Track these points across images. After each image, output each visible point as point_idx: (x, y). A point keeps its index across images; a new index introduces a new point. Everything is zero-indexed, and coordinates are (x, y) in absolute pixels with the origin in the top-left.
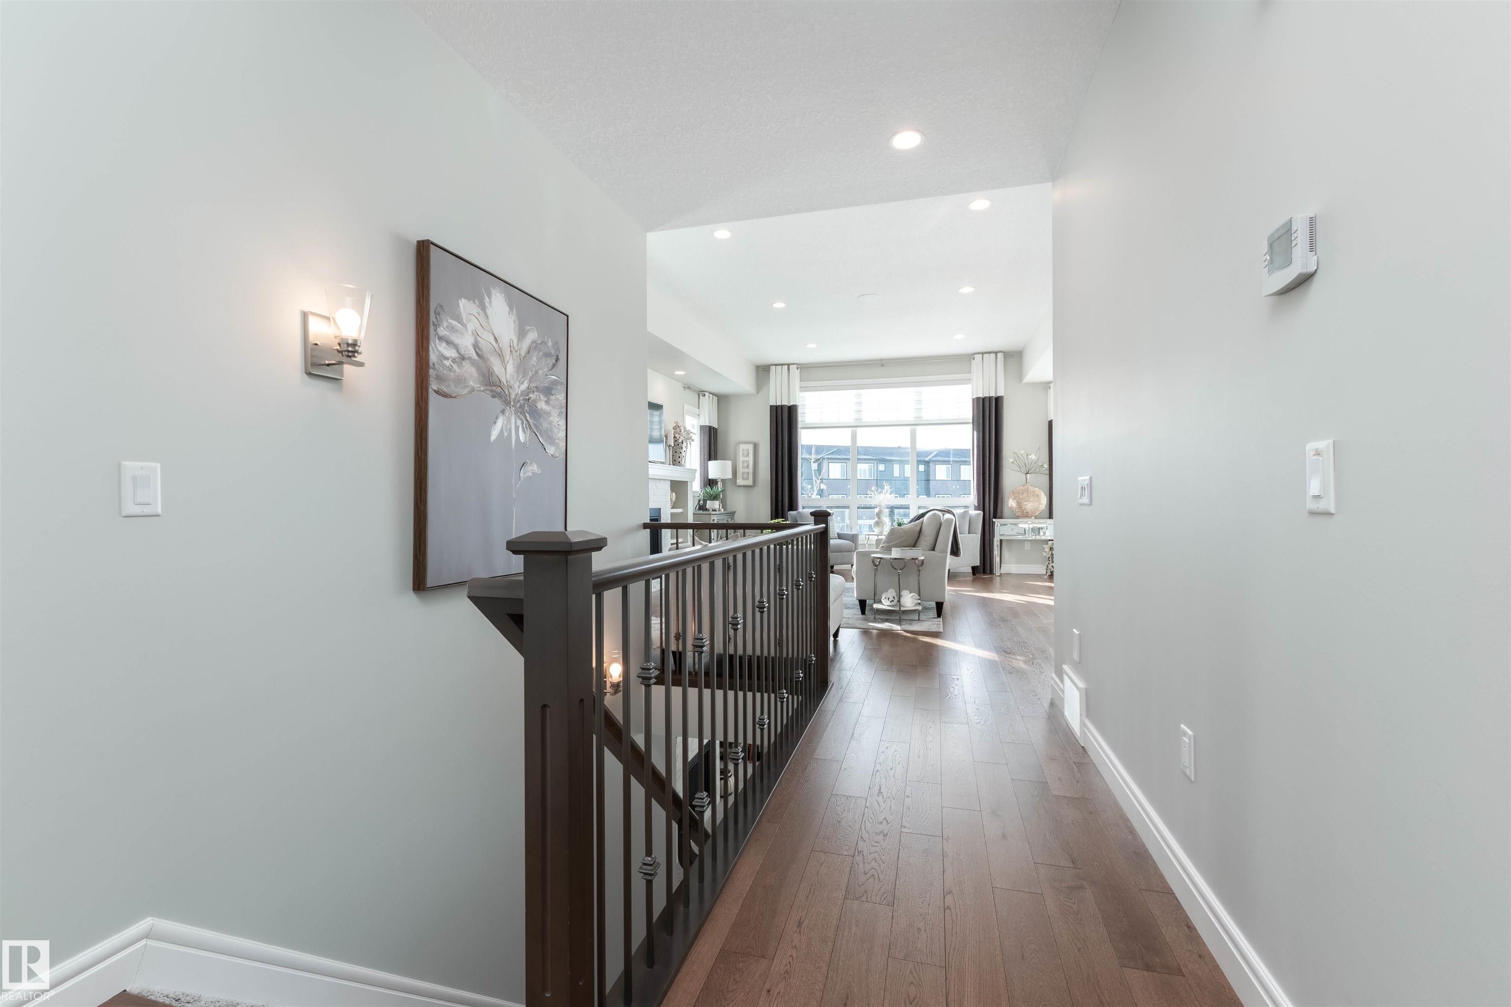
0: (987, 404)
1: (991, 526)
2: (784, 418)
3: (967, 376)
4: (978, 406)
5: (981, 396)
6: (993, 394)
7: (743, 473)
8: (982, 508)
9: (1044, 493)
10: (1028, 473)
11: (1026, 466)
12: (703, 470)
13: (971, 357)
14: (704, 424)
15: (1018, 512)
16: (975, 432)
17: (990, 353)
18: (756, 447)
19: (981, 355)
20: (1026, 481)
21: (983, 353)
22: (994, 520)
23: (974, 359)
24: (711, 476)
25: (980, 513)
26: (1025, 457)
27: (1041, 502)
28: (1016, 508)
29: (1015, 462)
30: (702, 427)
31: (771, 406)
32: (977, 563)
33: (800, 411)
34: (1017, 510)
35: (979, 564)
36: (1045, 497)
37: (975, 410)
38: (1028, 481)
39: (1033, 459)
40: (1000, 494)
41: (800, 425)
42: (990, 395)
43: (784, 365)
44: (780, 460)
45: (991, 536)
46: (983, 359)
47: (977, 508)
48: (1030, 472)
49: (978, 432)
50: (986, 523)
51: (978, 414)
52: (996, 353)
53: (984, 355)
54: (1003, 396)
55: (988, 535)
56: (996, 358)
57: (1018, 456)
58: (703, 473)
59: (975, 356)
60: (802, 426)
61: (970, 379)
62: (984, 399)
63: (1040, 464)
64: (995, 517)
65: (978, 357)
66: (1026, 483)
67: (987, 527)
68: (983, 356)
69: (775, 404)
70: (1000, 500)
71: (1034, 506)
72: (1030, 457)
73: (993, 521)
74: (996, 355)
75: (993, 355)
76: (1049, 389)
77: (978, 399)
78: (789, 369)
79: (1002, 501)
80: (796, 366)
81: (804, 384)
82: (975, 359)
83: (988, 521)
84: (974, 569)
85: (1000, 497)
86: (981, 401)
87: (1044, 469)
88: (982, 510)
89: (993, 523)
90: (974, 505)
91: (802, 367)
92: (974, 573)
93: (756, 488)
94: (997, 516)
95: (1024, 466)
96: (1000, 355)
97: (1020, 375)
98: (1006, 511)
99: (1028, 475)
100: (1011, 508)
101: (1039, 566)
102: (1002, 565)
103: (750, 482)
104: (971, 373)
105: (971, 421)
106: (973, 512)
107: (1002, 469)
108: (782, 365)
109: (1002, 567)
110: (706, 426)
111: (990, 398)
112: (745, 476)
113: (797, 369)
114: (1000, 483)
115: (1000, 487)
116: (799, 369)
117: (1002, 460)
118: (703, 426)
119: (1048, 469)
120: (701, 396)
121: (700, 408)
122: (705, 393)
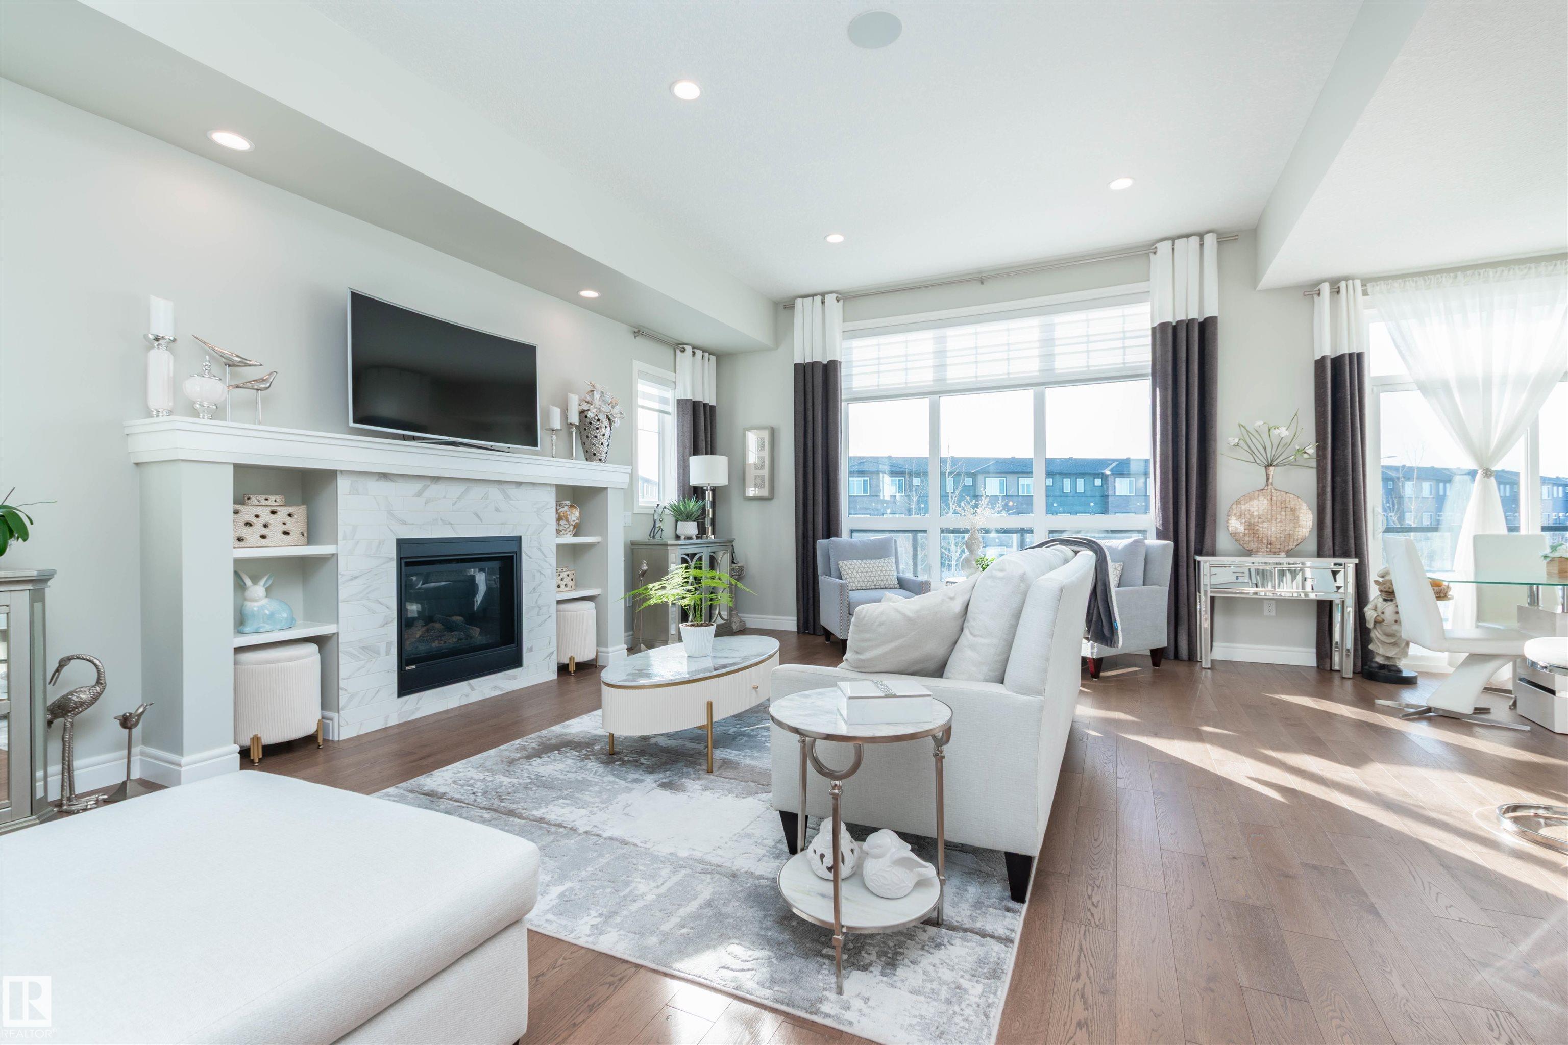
0: (1182, 335)
1: (1192, 569)
2: (815, 382)
3: (1142, 286)
4: (1163, 340)
5: (1170, 318)
6: (1194, 314)
7: (756, 477)
8: (1171, 534)
9: (1308, 506)
10: (1271, 465)
11: (1265, 449)
12: (681, 471)
13: (1147, 250)
14: (683, 398)
15: (1249, 542)
16: (1158, 389)
17: (1187, 236)
18: (773, 433)
19: (1169, 243)
20: (1268, 479)
21: (1173, 239)
22: (1198, 558)
23: (1155, 253)
24: (694, 481)
25: (1167, 545)
26: (1265, 436)
27: (1301, 523)
28: (1245, 534)
29: (1242, 443)
30: (681, 403)
31: (796, 365)
32: (1161, 640)
33: (843, 372)
34: (1247, 539)
35: (1165, 645)
36: (1310, 512)
37: (1158, 347)
38: (1271, 480)
39: (1282, 436)
40: (1210, 506)
41: (844, 394)
42: (1190, 317)
43: (816, 295)
44: (810, 454)
45: (1192, 588)
46: (1173, 249)
47: (1161, 535)
48: (1275, 463)
49: (1164, 390)
50: (1180, 564)
51: (1164, 354)
52: (1201, 236)
53: (1176, 241)
54: (1216, 318)
55: (1185, 587)
56: (1202, 245)
57: (1247, 431)
58: (681, 478)
59: (1158, 245)
60: (849, 397)
61: (1149, 292)
62: (1175, 328)
63: (1297, 447)
64: (1200, 552)
65: (1164, 248)
66: (1267, 485)
67: (1183, 571)
68: (1173, 245)
69: (802, 362)
70: (1209, 519)
71: (1285, 530)
72: (1277, 431)
73: (1195, 561)
74: (1202, 240)
75: (1194, 241)
76: (1316, 297)
77: (1163, 326)
78: (823, 302)
79: (1215, 521)
80: (835, 295)
81: (850, 325)
82: (1158, 253)
83: (1185, 559)
84: (1157, 655)
85: (1209, 512)
86: (1170, 332)
87: (1306, 456)
88: (1172, 537)
89: (1197, 564)
90: (1157, 528)
91: (845, 297)
92: (1156, 663)
93: (775, 502)
94: (1204, 551)
95: (1262, 451)
96: (1210, 240)
97: (1254, 273)
98: (1223, 541)
99: (1272, 468)
100: (1234, 535)
101: (1297, 649)
102: (1214, 644)
103: (765, 493)
104: (1149, 280)
105: (1150, 371)
106: (1152, 541)
107: (1215, 459)
108: (813, 296)
109: (1213, 648)
110: (687, 400)
111: (1189, 324)
112: (759, 481)
113: (838, 301)
114: (1210, 487)
115: (1210, 493)
116: (841, 302)
117: (1215, 440)
118: (682, 400)
119: (1315, 456)
120: (678, 352)
121: (678, 371)
122: (685, 346)
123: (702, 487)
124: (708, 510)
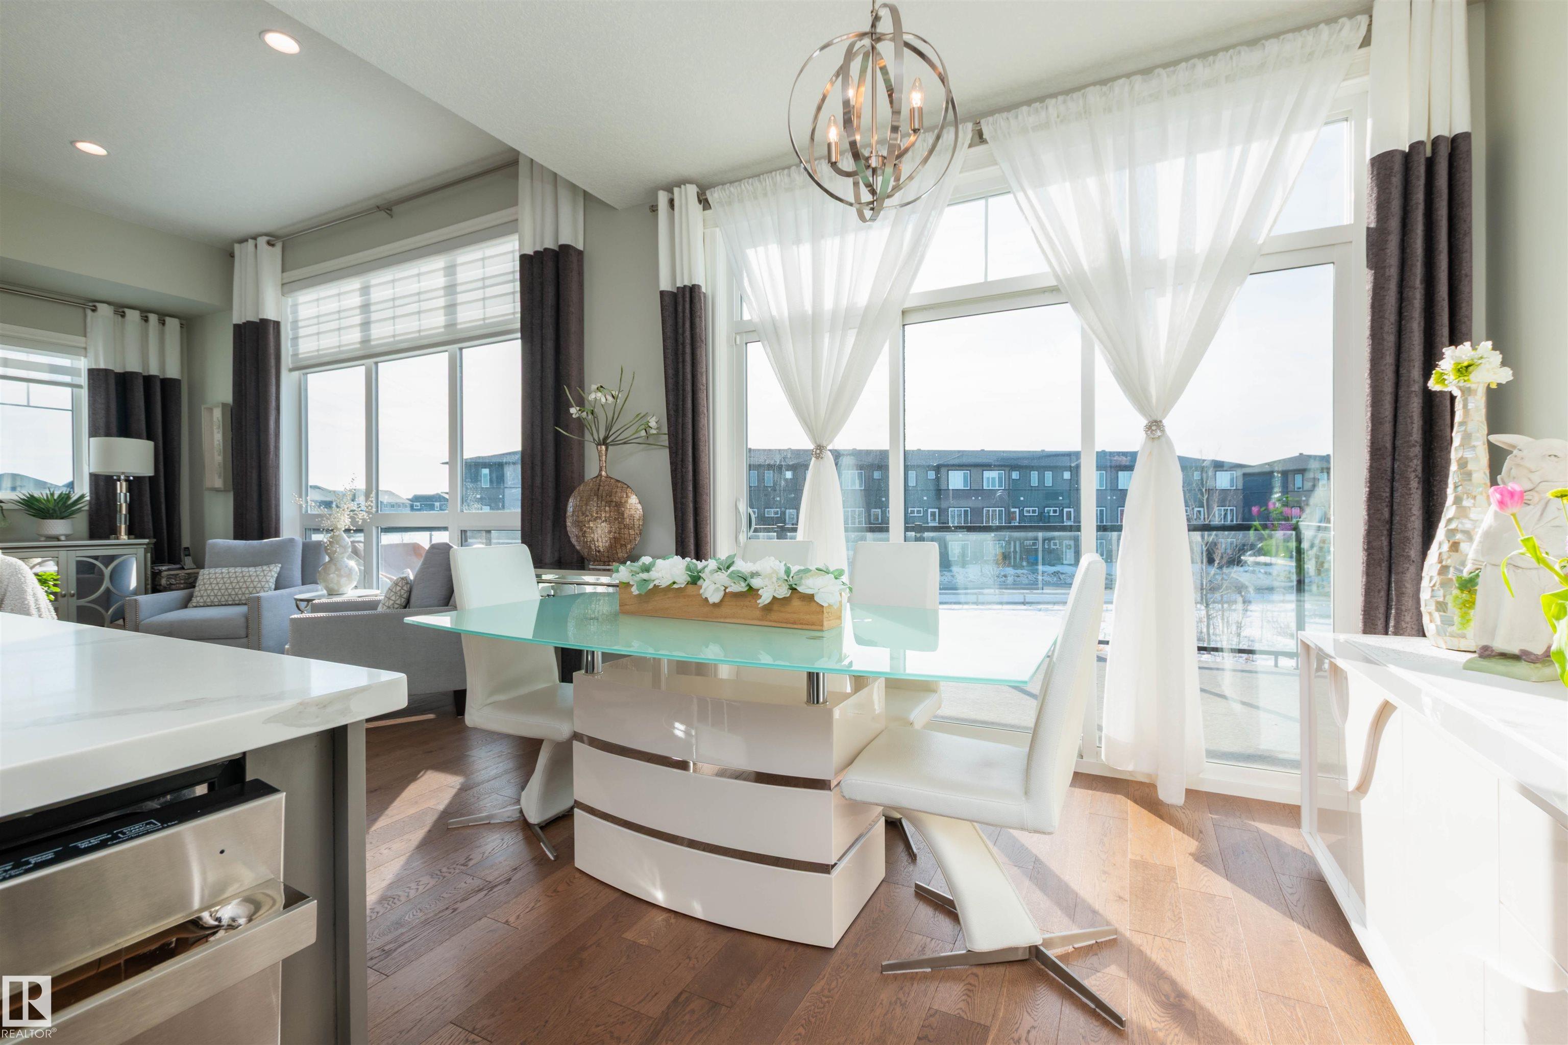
6: (549, 243)
7: (218, 464)
14: (100, 368)
30: (92, 373)
31: (234, 326)
62: (532, 262)
77: (523, 260)
78: (255, 248)
80: (267, 238)
86: (528, 267)
91: (277, 240)
103: (222, 483)
111: (544, 255)
112: (219, 470)
113: (271, 245)
116: (274, 246)
120: (89, 312)
121: (88, 335)
122: (97, 304)
123: (112, 477)
124: (121, 505)
